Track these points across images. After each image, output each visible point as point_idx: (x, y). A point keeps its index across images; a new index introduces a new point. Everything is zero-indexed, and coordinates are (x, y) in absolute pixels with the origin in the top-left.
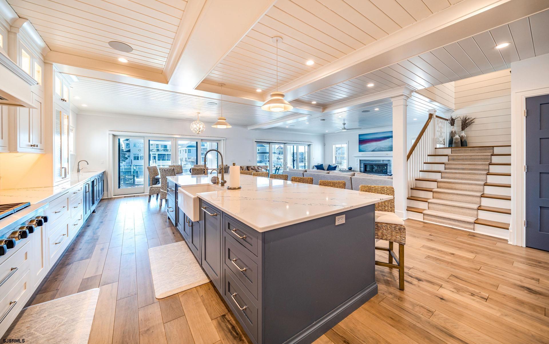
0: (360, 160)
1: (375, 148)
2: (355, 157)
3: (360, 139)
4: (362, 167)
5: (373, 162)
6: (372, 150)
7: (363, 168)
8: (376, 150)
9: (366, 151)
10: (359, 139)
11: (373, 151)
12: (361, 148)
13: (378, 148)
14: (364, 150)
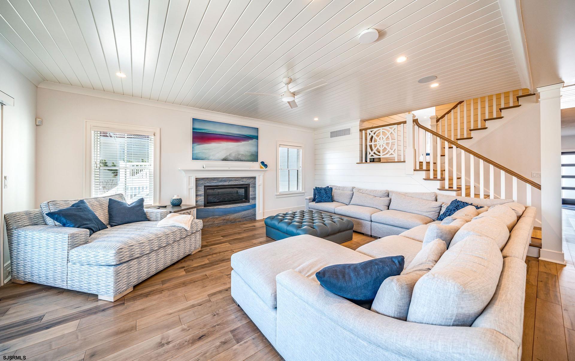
0: (197, 180)
1: (228, 154)
2: (186, 171)
3: (194, 131)
4: (200, 195)
5: (225, 181)
6: (223, 157)
7: (203, 197)
8: (231, 158)
9: (211, 157)
10: (193, 129)
11: (225, 160)
12: (195, 152)
13: (233, 155)
14: (204, 156)
